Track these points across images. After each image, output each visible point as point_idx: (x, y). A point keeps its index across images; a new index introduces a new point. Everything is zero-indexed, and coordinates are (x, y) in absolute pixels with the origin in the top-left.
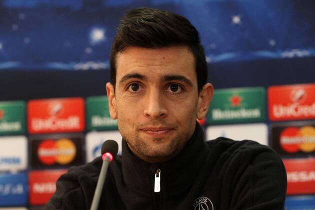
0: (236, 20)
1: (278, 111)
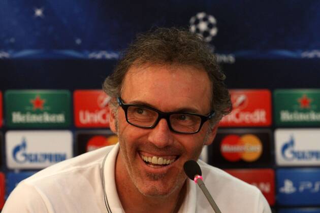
0: (39, 12)
1: (84, 118)
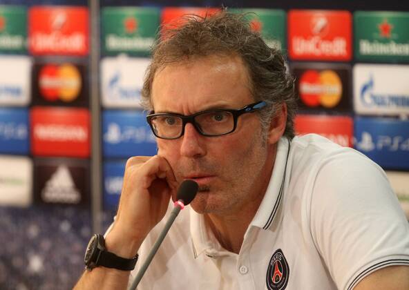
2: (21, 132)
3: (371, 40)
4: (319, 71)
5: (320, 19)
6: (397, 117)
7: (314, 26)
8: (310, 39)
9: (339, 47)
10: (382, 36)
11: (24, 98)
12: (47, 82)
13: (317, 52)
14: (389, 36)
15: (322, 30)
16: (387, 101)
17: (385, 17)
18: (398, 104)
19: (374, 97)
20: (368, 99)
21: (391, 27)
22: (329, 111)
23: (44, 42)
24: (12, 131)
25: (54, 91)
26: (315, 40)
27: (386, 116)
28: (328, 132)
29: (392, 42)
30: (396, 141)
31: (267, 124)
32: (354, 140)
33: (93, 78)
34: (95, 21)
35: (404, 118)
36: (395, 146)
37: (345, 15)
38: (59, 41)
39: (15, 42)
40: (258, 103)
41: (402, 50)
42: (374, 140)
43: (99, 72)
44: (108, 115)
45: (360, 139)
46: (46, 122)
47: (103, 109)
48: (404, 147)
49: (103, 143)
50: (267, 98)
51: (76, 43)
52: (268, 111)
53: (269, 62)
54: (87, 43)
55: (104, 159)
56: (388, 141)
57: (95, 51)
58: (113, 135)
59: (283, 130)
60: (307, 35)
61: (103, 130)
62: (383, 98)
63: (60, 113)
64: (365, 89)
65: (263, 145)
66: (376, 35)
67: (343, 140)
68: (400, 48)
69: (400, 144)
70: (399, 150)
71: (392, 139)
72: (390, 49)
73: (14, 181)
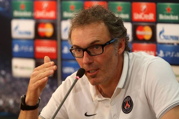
2: (31, 49)
3: (163, 14)
4: (144, 26)
5: (144, 6)
6: (173, 44)
7: (141, 8)
8: (140, 14)
9: (151, 17)
10: (167, 12)
11: (32, 36)
12: (41, 30)
13: (143, 19)
14: (170, 12)
15: (145, 10)
16: (169, 38)
17: (169, 5)
18: (173, 39)
19: (164, 36)
20: (162, 37)
21: (171, 9)
22: (147, 41)
23: (40, 14)
24: (28, 49)
25: (44, 33)
26: (142, 14)
27: (169, 44)
28: (147, 50)
29: (171, 15)
30: (173, 54)
31: (117, 47)
32: (157, 53)
33: (58, 28)
34: (59, 6)
35: (175, 44)
36: (172, 55)
37: (153, 4)
38: (45, 14)
39: (29, 14)
40: (112, 40)
41: (175, 18)
42: (164, 53)
43: (60, 26)
44: (64, 43)
45: (159, 53)
46: (40, 45)
47: (62, 40)
48: (176, 56)
49: (62, 54)
50: (116, 37)
51: (51, 14)
52: (117, 42)
53: (115, 23)
54: (56, 15)
55: (62, 60)
56: (169, 53)
57: (59, 18)
58: (66, 50)
59: (124, 48)
60: (139, 12)
61: (62, 49)
62: (167, 36)
63: (46, 42)
64: (161, 33)
65: (116, 55)
66: (165, 12)
67: (152, 53)
68: (174, 17)
69: (174, 54)
70: (174, 57)
71: (171, 53)
72: (170, 18)
73: (28, 68)
